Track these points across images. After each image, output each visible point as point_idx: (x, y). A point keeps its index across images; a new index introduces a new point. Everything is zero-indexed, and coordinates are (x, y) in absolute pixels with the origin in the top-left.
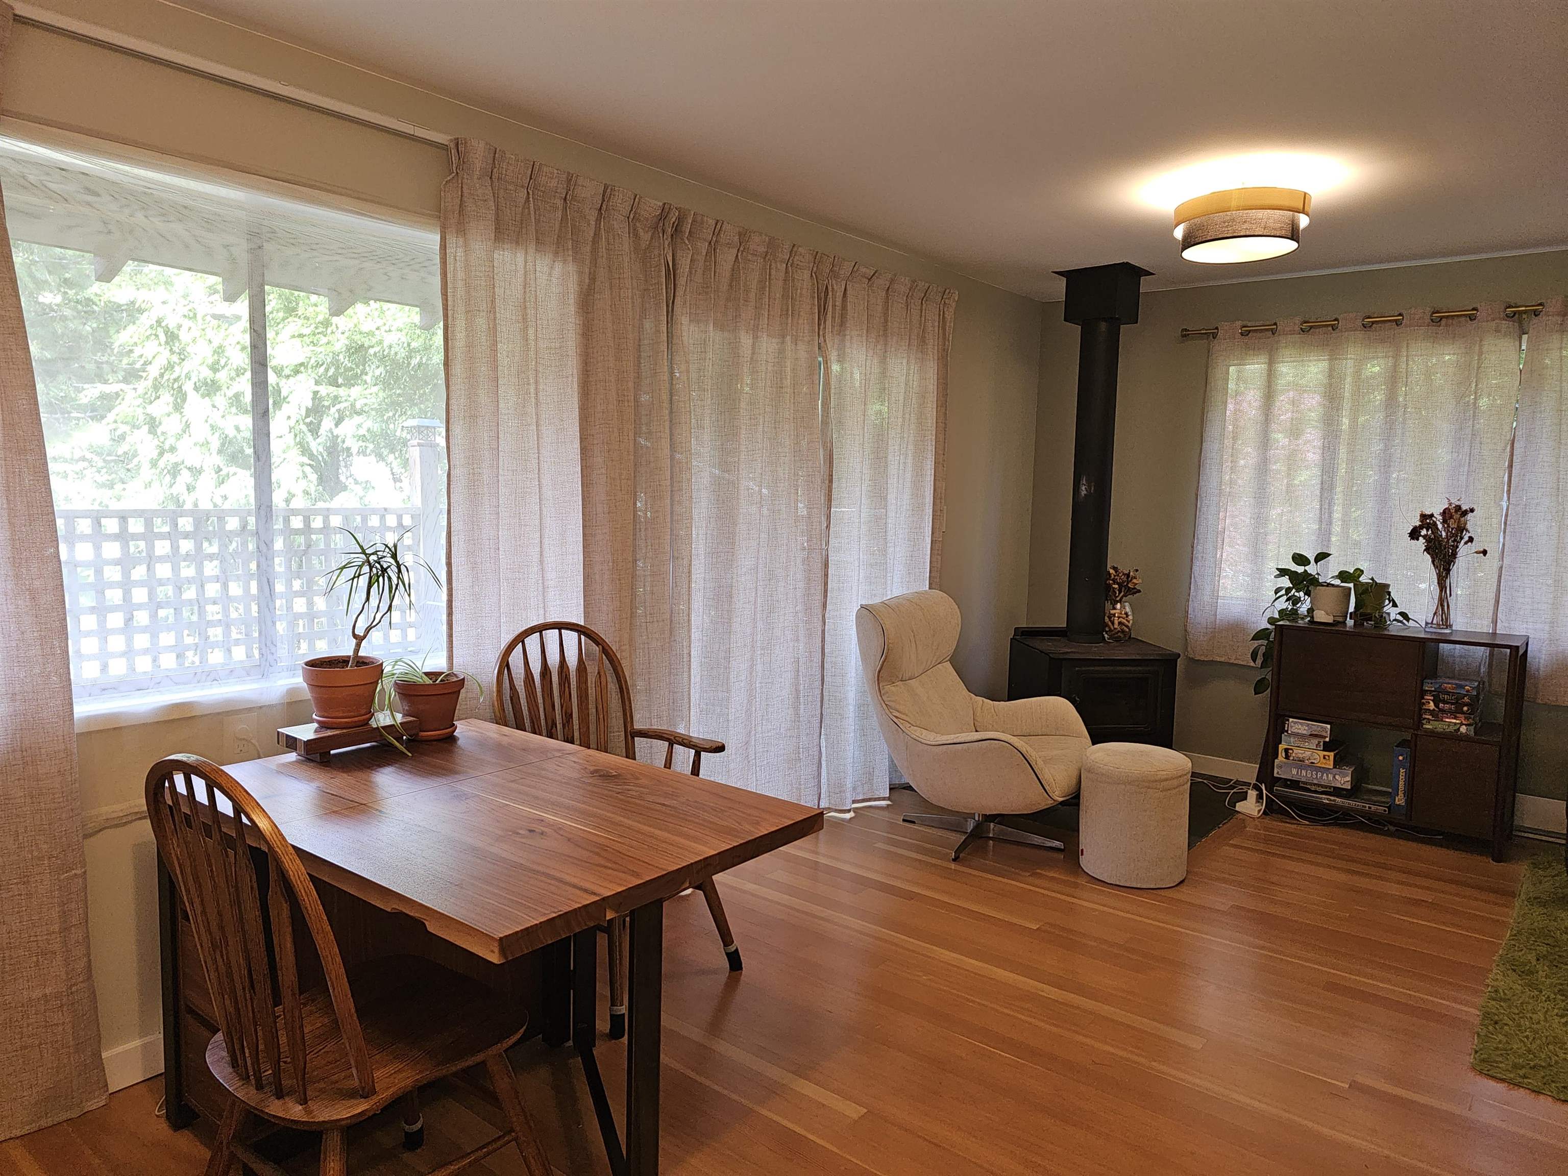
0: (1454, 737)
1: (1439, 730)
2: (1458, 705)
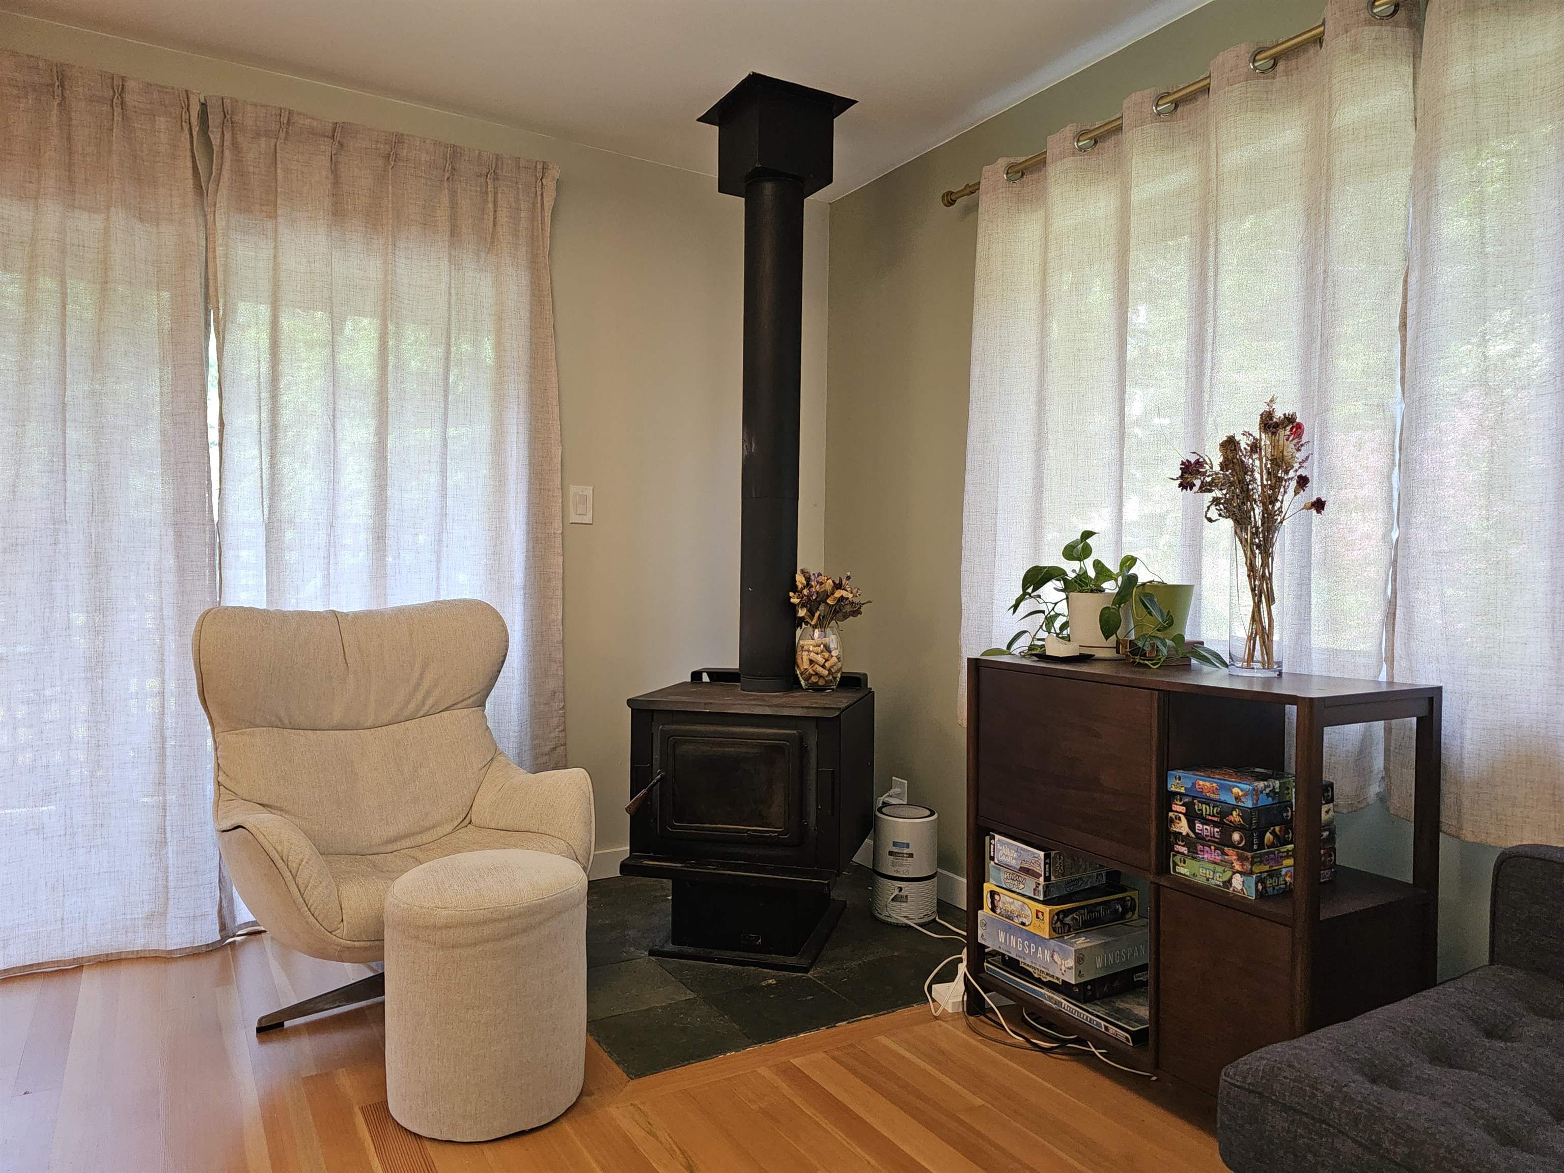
0: (1224, 897)
1: (1201, 880)
2: (1226, 829)
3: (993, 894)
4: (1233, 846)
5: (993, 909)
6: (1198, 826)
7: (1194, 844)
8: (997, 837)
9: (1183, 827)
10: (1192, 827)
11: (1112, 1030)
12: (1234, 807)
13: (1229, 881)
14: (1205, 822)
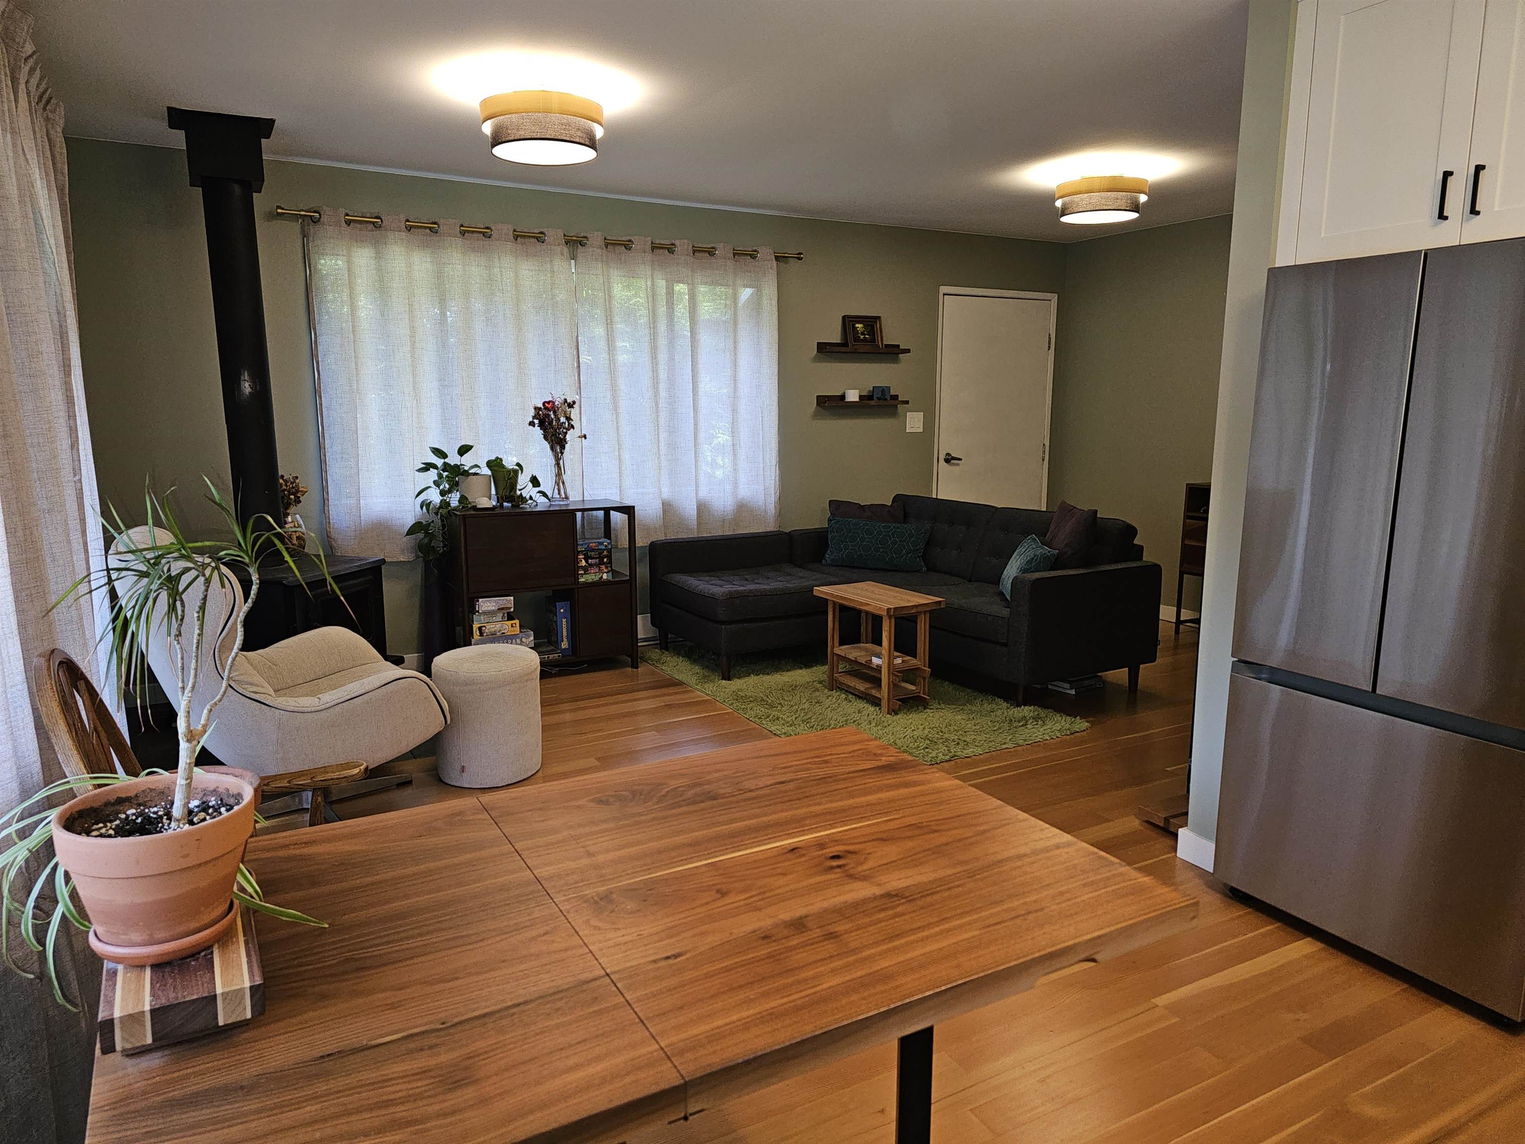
0: (601, 583)
1: (590, 581)
2: (601, 558)
3: (480, 628)
4: (604, 563)
5: (481, 634)
6: (590, 561)
7: (585, 569)
8: (480, 600)
9: (583, 563)
10: (587, 562)
11: (551, 656)
12: (605, 550)
13: (602, 577)
14: (592, 558)
